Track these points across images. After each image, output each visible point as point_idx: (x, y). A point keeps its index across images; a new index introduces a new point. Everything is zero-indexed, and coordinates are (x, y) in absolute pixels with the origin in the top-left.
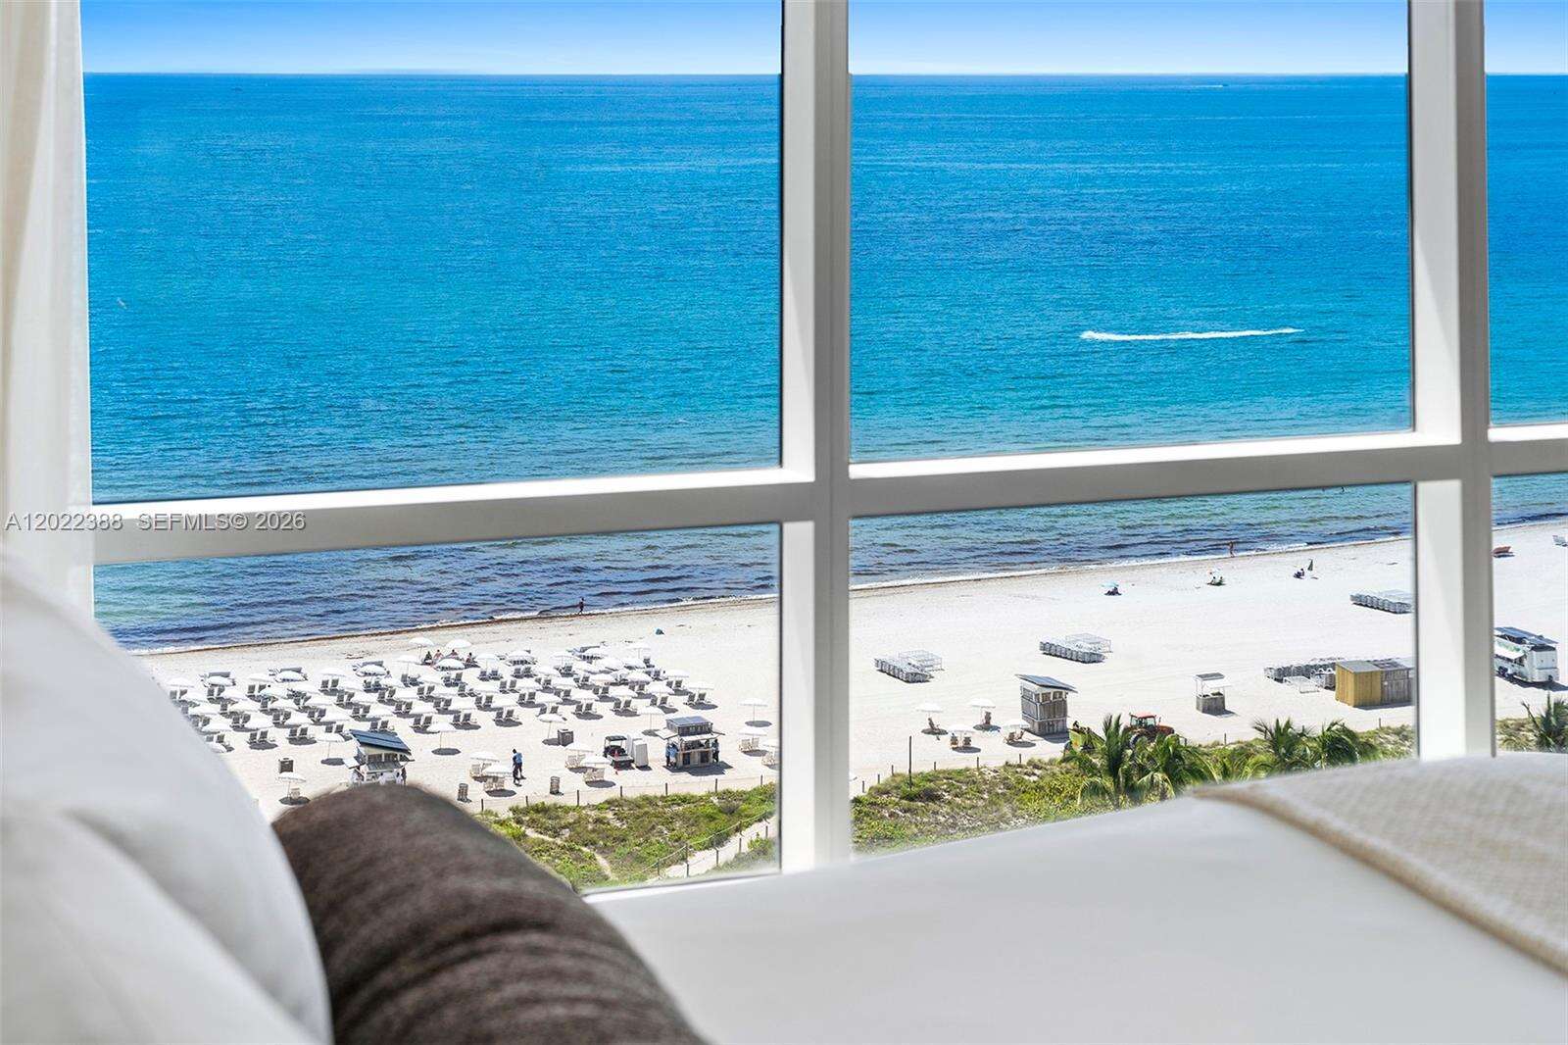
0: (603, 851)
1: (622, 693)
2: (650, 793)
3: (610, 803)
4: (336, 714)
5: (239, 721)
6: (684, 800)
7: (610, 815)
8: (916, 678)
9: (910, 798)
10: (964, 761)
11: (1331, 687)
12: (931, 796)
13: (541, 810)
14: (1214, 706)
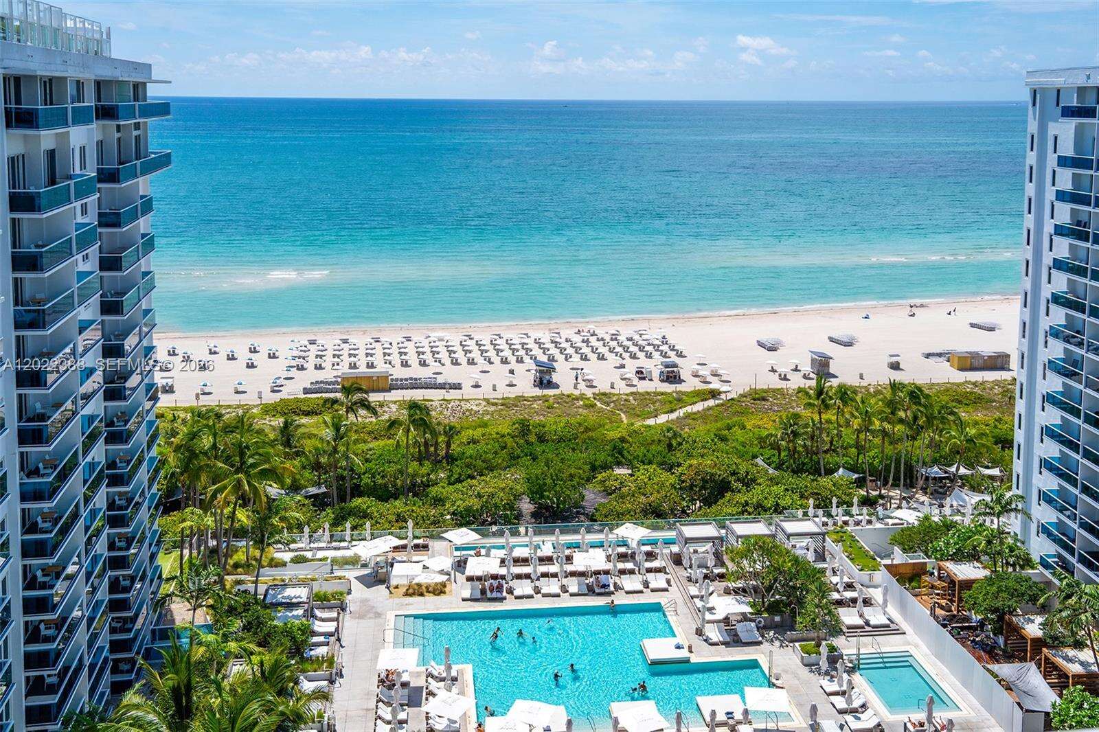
0: (624, 413)
1: (650, 349)
2: (649, 390)
3: (632, 393)
4: (537, 352)
5: (499, 353)
6: (662, 394)
7: (631, 398)
8: (772, 349)
9: (754, 400)
10: (782, 385)
11: (948, 361)
12: (764, 399)
13: (605, 394)
14: (895, 366)
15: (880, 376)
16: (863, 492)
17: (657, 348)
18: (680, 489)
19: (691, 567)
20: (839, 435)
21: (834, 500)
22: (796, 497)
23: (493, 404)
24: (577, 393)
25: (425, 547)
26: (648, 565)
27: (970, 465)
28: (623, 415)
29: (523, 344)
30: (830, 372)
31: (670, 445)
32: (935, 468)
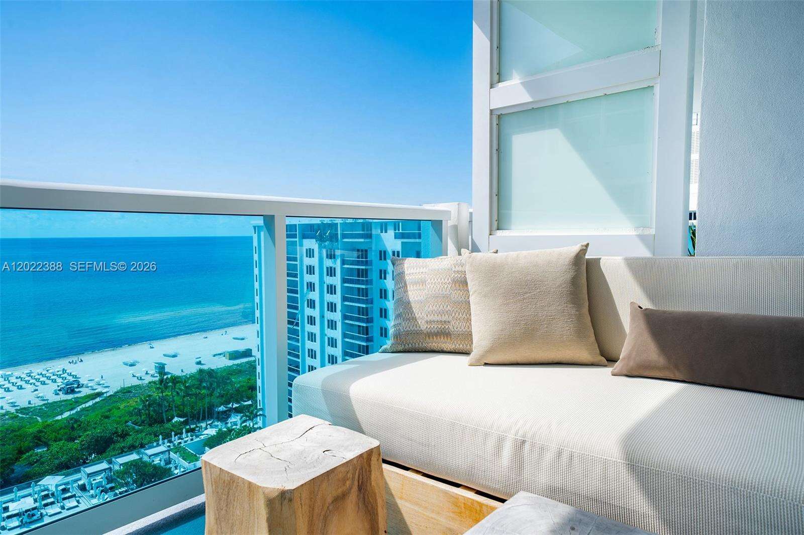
1: (54, 377)
2: (56, 400)
3: (44, 404)
6: (65, 401)
7: (44, 407)
8: (132, 365)
9: (124, 393)
10: (140, 382)
11: (224, 356)
12: (129, 392)
13: (24, 408)
14: (199, 363)
15: (193, 369)
16: (188, 427)
17: (59, 376)
18: (82, 449)
19: (92, 489)
20: (174, 401)
21: (173, 433)
22: (153, 436)
24: (3, 411)
26: (64, 496)
27: (238, 402)
28: (38, 418)
30: (166, 371)
31: (73, 427)
32: (222, 407)
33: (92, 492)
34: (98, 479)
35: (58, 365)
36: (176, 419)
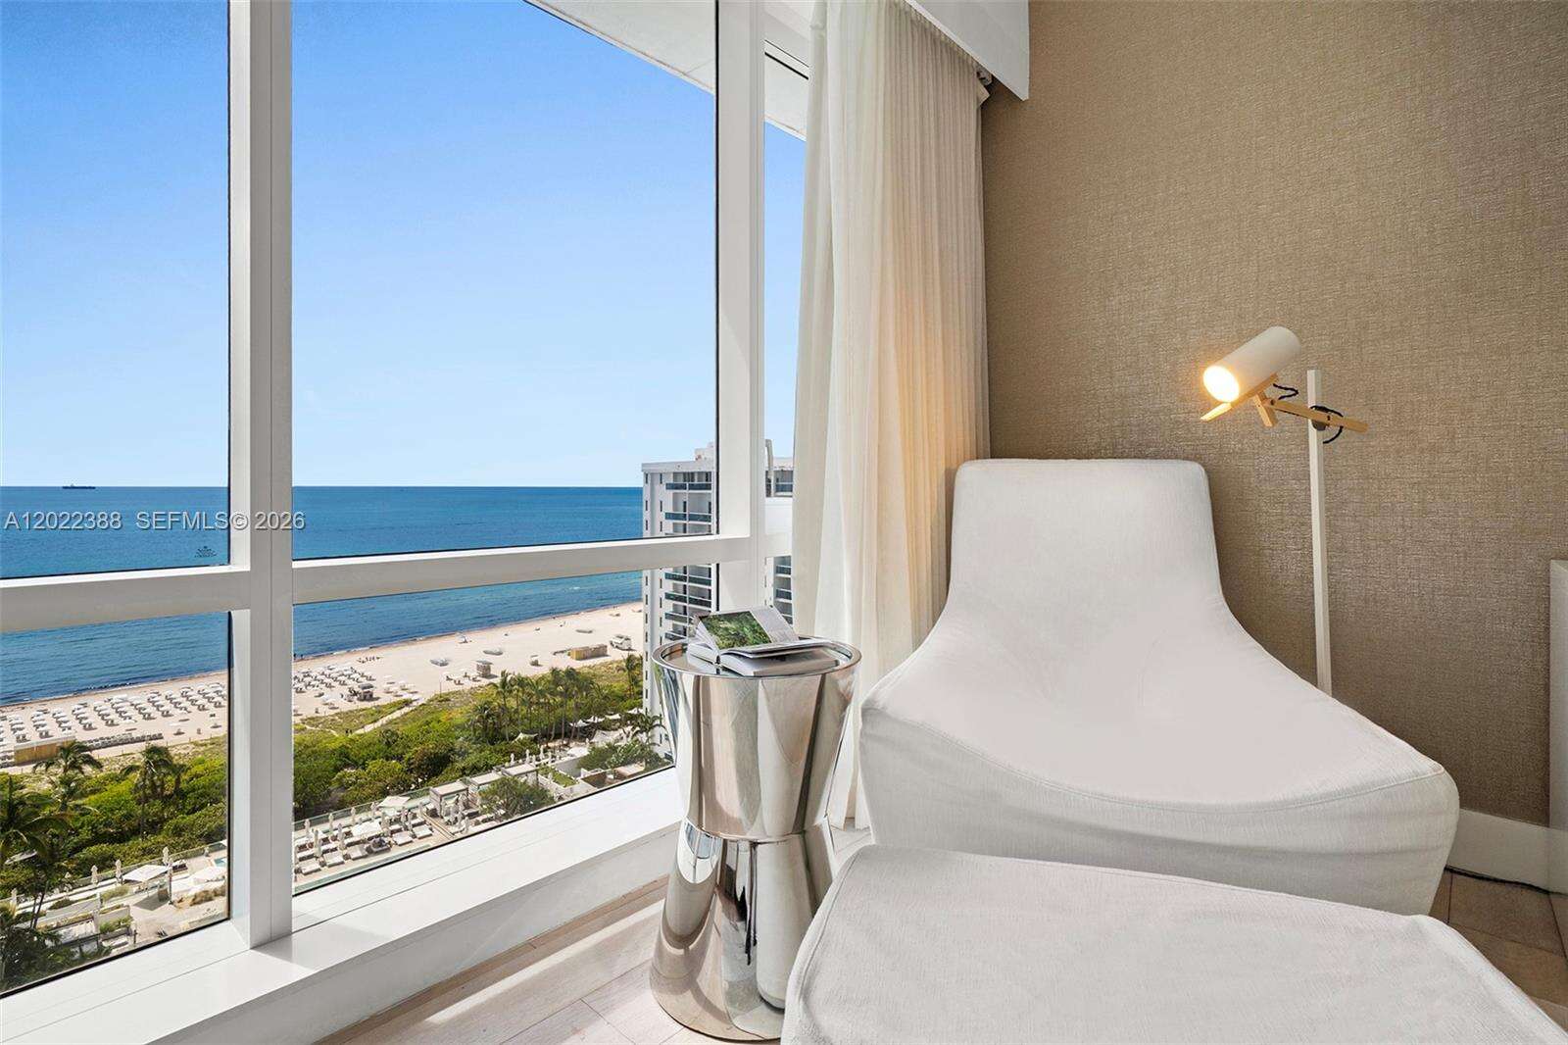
0: (334, 729)
1: (342, 678)
2: (351, 709)
3: (337, 714)
5: (193, 702)
6: (363, 710)
7: (337, 717)
8: (443, 664)
9: (440, 702)
10: (460, 688)
11: (569, 655)
12: (449, 699)
13: (312, 719)
14: (539, 664)
17: (348, 677)
21: (528, 752)
22: (500, 755)
23: (202, 745)
25: (183, 867)
26: (413, 822)
27: (601, 715)
28: (333, 731)
29: (217, 692)
30: (492, 673)
31: (390, 744)
32: (581, 721)
33: (446, 819)
34: (451, 803)
35: (342, 663)
36: (521, 736)
